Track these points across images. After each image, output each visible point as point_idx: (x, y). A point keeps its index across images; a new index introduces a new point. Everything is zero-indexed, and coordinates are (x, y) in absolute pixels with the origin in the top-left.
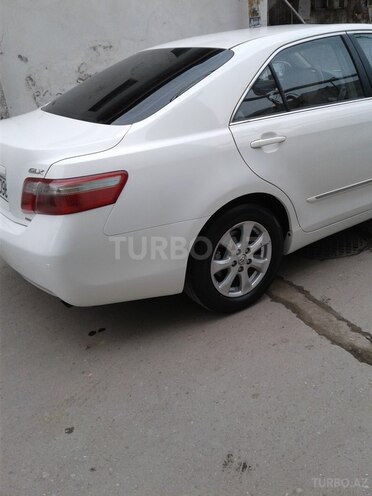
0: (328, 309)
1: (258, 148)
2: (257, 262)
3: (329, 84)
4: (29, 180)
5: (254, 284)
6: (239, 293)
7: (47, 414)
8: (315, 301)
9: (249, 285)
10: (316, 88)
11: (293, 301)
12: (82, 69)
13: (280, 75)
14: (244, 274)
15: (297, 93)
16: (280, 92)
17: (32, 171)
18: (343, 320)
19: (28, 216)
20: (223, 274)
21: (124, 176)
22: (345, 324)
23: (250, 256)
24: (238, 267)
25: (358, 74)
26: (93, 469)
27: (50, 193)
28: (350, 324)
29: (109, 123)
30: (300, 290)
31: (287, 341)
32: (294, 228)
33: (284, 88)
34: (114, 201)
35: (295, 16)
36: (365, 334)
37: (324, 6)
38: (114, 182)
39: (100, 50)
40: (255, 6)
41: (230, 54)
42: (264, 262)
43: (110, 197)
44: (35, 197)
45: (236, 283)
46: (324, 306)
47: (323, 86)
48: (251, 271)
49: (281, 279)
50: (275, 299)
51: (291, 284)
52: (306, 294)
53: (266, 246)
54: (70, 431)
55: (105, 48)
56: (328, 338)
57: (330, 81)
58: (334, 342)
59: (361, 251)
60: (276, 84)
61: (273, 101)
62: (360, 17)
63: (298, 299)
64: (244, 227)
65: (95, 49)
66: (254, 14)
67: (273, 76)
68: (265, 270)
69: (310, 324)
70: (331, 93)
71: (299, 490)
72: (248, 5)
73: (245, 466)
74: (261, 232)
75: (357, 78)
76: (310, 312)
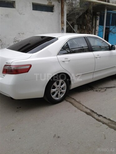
0: (80, 103)
1: (64, 61)
2: (62, 91)
3: (82, 48)
4: (6, 65)
5: (62, 96)
6: (58, 99)
7: (6, 127)
8: (77, 101)
9: (60, 97)
10: (78, 49)
11: (71, 101)
12: (15, 39)
13: (69, 45)
14: (59, 94)
15: (73, 50)
16: (69, 49)
17: (7, 63)
18: (84, 106)
19: (4, 75)
20: (54, 93)
21: (31, 66)
22: (84, 107)
23: (61, 89)
24: (58, 91)
25: (88, 46)
26: (20, 138)
27: (11, 69)
28: (85, 107)
29: (26, 53)
30: (73, 99)
31: (70, 110)
32: (72, 83)
33: (70, 48)
34: (28, 72)
35: (73, 30)
36: (89, 109)
37: (81, 28)
38: (28, 67)
39: (21, 34)
40: (63, 27)
41: (57, 39)
42: (64, 91)
43: (27, 70)
44: (7, 69)
45: (57, 96)
46: (79, 103)
47: (80, 48)
48: (61, 93)
49: (69, 96)
50: (67, 101)
51: (71, 98)
52: (75, 100)
53: (65, 87)
54: (13, 130)
55: (22, 34)
56: (80, 110)
57: (82, 47)
58: (81, 111)
59: (89, 90)
60: (68, 47)
61: (67, 51)
62: (90, 32)
63: (73, 101)
64: (60, 81)
65: (19, 34)
66: (63, 29)
67: (67, 45)
68: (64, 93)
69: (76, 107)
70: (82, 50)
71: (72, 142)
72: (61, 26)
73: (59, 137)
74: (64, 83)
75: (88, 47)
76: (76, 104)
